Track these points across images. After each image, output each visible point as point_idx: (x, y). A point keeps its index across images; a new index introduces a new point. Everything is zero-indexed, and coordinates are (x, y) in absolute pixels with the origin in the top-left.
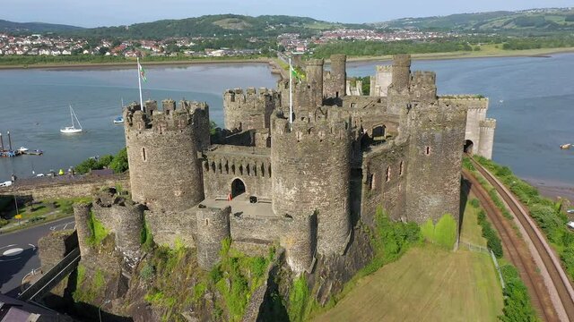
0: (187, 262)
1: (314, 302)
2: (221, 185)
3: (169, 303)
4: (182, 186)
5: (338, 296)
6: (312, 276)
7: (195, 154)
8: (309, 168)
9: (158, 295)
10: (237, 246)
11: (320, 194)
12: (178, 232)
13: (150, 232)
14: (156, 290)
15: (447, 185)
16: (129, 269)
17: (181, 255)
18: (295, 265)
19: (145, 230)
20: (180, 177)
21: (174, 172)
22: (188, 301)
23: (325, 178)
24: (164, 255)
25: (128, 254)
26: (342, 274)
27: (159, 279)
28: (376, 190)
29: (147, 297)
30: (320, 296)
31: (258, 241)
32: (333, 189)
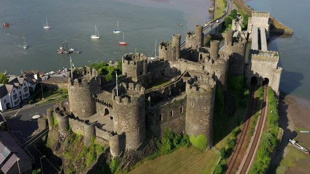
0: (81, 141)
1: (120, 170)
2: (102, 109)
3: (70, 158)
4: (85, 109)
5: (131, 168)
6: (120, 159)
7: (91, 96)
8: (121, 116)
9: (67, 153)
10: (97, 139)
11: (126, 126)
12: (79, 129)
13: (71, 126)
14: (67, 151)
15: (201, 121)
16: (62, 140)
17: (80, 138)
18: (113, 154)
19: (69, 125)
20: (84, 105)
21: (81, 103)
22: (76, 158)
23: (127, 120)
24: (74, 136)
25: (62, 134)
26: (136, 159)
27: (70, 147)
28: (163, 121)
29: (63, 153)
30: (123, 167)
31: (104, 140)
32: (131, 125)
